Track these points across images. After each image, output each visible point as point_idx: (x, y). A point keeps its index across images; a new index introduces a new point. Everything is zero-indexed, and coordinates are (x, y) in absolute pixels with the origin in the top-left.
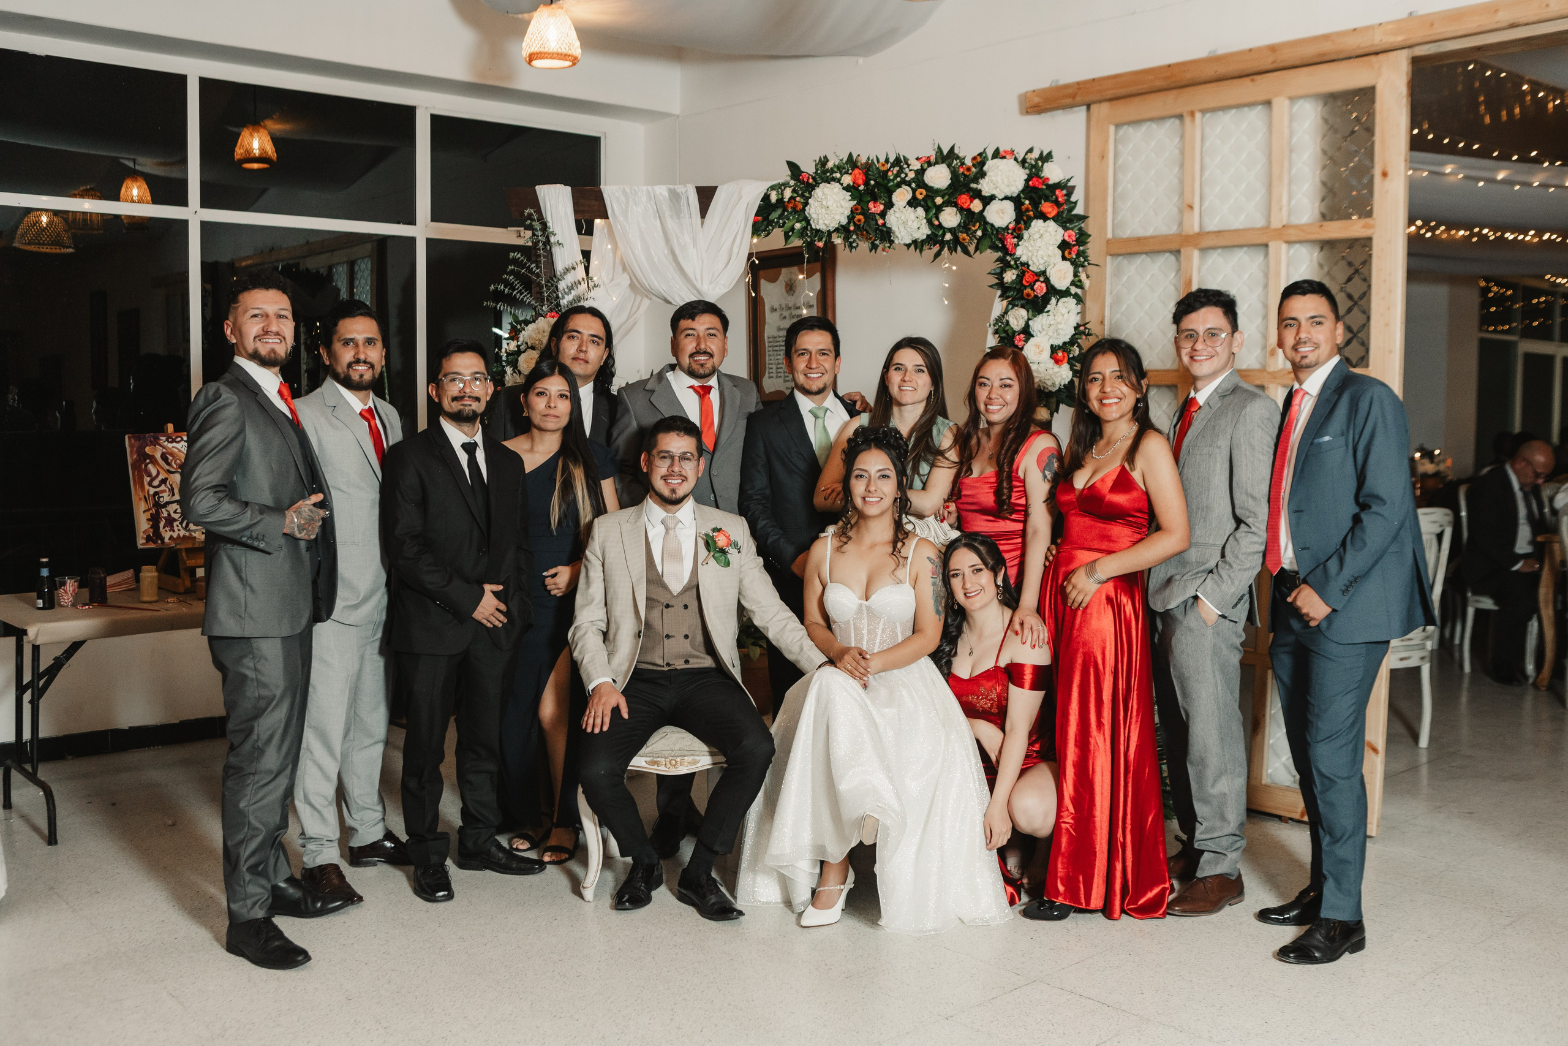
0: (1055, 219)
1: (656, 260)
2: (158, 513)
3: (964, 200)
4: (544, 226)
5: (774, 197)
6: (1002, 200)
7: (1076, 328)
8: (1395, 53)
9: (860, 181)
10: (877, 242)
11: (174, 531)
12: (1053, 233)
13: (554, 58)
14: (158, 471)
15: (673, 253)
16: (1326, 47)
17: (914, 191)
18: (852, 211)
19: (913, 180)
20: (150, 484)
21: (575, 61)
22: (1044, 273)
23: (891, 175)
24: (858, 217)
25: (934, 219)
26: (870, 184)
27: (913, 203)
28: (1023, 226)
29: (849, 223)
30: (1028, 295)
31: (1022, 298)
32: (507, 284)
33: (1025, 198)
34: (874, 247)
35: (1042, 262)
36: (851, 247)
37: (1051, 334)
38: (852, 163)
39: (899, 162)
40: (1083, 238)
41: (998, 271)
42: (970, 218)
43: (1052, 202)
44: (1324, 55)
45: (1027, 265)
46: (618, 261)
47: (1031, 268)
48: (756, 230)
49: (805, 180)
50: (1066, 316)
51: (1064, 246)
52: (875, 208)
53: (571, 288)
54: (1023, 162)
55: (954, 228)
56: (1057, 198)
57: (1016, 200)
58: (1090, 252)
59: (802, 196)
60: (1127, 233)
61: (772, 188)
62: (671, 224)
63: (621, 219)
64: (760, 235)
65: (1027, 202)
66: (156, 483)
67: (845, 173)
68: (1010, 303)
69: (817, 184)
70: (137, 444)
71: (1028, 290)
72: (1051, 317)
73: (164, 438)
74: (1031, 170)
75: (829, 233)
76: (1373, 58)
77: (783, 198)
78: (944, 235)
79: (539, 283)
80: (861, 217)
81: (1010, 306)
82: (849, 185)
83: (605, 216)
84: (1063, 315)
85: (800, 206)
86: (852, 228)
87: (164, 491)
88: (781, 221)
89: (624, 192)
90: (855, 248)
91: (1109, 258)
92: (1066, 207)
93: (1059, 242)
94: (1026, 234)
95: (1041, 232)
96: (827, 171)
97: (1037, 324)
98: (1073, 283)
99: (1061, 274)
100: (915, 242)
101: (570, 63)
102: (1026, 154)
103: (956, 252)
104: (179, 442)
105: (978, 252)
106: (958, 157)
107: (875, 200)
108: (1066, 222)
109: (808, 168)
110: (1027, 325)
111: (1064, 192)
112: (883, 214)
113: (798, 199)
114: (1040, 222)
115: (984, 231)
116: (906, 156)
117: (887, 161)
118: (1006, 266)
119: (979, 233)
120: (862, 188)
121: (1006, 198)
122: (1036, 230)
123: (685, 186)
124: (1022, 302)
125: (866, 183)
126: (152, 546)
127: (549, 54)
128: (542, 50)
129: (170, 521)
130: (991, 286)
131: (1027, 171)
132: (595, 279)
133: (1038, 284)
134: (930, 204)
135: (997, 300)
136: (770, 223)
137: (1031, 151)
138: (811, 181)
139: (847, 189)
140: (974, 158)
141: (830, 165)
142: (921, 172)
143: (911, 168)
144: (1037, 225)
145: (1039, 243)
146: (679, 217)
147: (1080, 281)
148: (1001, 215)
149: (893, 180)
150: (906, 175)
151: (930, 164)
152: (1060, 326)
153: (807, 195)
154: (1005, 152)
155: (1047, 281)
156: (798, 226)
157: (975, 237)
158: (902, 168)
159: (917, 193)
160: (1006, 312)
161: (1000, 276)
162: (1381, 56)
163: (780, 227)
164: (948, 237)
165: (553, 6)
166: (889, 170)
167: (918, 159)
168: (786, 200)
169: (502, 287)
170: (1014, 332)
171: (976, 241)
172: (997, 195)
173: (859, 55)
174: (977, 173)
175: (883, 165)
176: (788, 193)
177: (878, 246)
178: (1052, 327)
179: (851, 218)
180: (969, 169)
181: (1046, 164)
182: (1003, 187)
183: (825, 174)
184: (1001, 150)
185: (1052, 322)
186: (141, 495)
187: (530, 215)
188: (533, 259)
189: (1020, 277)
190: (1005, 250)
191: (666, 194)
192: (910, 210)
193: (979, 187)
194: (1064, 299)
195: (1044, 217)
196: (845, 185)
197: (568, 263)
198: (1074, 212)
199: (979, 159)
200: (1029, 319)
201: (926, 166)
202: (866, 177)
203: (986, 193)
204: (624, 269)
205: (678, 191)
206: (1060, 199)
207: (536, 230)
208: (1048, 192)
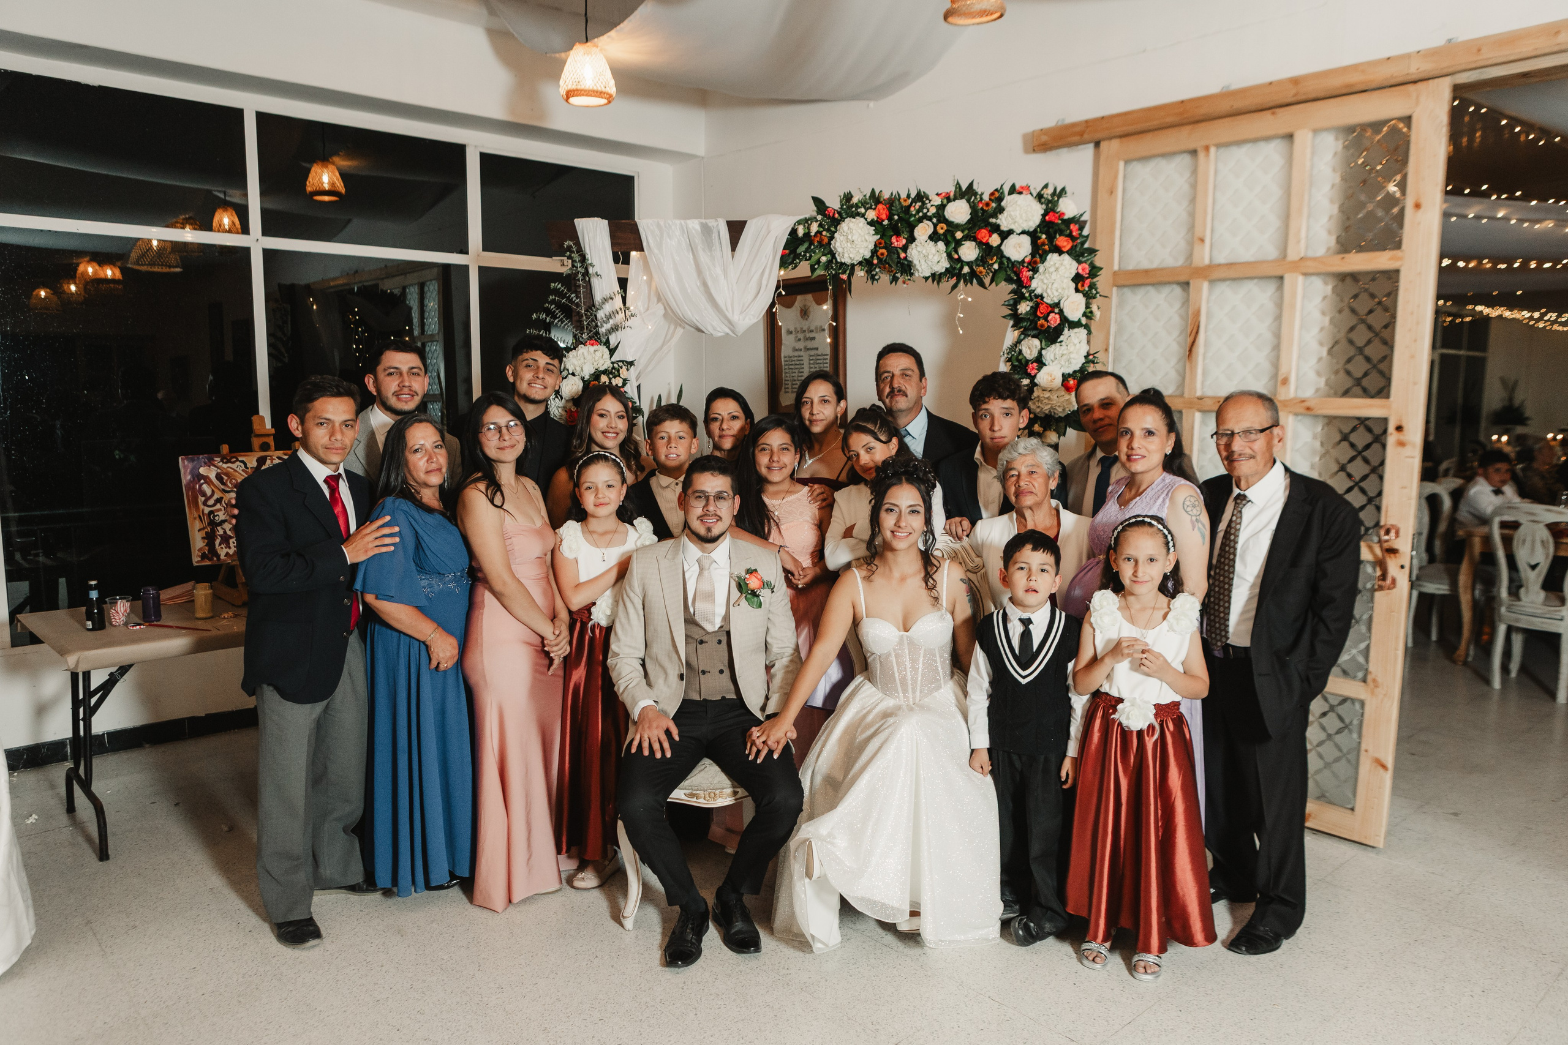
0: (1069, 253)
1: (689, 291)
2: (213, 531)
3: (983, 235)
4: (583, 258)
5: (801, 231)
6: (1019, 234)
7: (1086, 357)
8: (1436, 80)
9: (884, 217)
10: (898, 275)
11: (230, 548)
12: (1068, 267)
13: (591, 96)
14: (213, 491)
15: (705, 284)
16: (1355, 79)
17: (935, 226)
18: (875, 245)
19: (934, 215)
20: (205, 504)
21: (610, 99)
22: (1057, 304)
23: (913, 211)
24: (881, 251)
25: (953, 253)
26: (893, 219)
27: (934, 237)
28: (1038, 260)
29: (872, 257)
30: (1042, 326)
31: (1035, 328)
32: (548, 312)
33: (1041, 232)
34: (895, 279)
35: (1056, 294)
36: (873, 278)
37: (1063, 363)
38: (875, 199)
39: (921, 197)
40: (1094, 271)
41: (1011, 302)
42: (988, 252)
43: (1067, 236)
44: (1351, 85)
45: (1042, 297)
46: (652, 293)
47: (1045, 300)
48: (784, 263)
49: (831, 215)
50: (1078, 345)
51: (1077, 279)
52: (898, 242)
53: (609, 317)
54: (1040, 197)
55: (972, 262)
56: (1071, 232)
57: (1033, 235)
58: (1098, 285)
59: (828, 230)
60: (1131, 266)
61: (799, 222)
62: (704, 257)
63: (656, 251)
64: (788, 267)
65: (1044, 236)
66: (211, 502)
67: (868, 209)
68: (1022, 333)
69: (843, 219)
70: (190, 465)
71: (1042, 321)
72: (1064, 347)
73: (218, 459)
74: (1047, 205)
75: (853, 266)
76: (1411, 87)
77: (809, 233)
78: (961, 268)
79: (579, 313)
80: (884, 251)
81: (1023, 336)
82: (872, 220)
83: (641, 249)
84: (1075, 345)
85: (826, 240)
86: (875, 261)
87: (220, 510)
88: (808, 255)
89: (658, 225)
90: (877, 280)
91: (1115, 289)
92: (1079, 241)
93: (1073, 275)
94: (1041, 269)
95: (1057, 265)
96: (852, 206)
97: (1049, 354)
98: (1084, 315)
99: (1074, 307)
100: (933, 275)
101: (605, 101)
102: (1042, 189)
103: (972, 284)
104: (234, 463)
105: (994, 284)
106: (976, 194)
107: (898, 234)
108: (1079, 256)
109: (834, 203)
110: (1040, 354)
111: (1077, 226)
112: (905, 249)
113: (824, 233)
114: (1056, 255)
115: (1001, 264)
116: (927, 192)
117: (908, 196)
118: (1021, 298)
119: (996, 266)
120: (886, 222)
121: (1023, 232)
122: (1052, 263)
123: (717, 221)
124: (1034, 332)
125: (890, 218)
126: (208, 563)
127: (585, 91)
128: (579, 87)
129: (225, 539)
130: (1004, 317)
131: (1044, 206)
132: (632, 308)
133: (1052, 315)
134: (949, 238)
135: (1010, 329)
136: (797, 256)
137: (1046, 186)
138: (837, 216)
139: (871, 223)
140: (992, 194)
141: (855, 200)
142: (941, 207)
143: (932, 203)
144: (1053, 258)
145: (1054, 276)
146: (710, 249)
147: (1091, 312)
148: (1018, 249)
149: (915, 216)
150: (928, 211)
151: (949, 200)
152: (1072, 356)
153: (833, 229)
154: (1022, 188)
155: (1061, 312)
156: (824, 259)
157: (990, 269)
158: (924, 203)
159: (938, 228)
160: (1019, 342)
161: (1014, 306)
162: (1420, 85)
163: (806, 260)
164: (966, 270)
165: (588, 44)
166: (910, 205)
167: (937, 194)
168: (813, 234)
169: (544, 316)
170: (1027, 361)
171: (991, 274)
172: (1015, 229)
173: (870, 99)
174: (996, 208)
175: (905, 200)
176: (814, 228)
177: (898, 278)
178: (1064, 357)
179: (874, 252)
180: (987, 204)
181: (1061, 200)
182: (1021, 221)
183: (849, 209)
184: (1017, 187)
185: (1065, 352)
186: (196, 515)
187: (569, 248)
188: (573, 289)
189: (1035, 309)
190: (1020, 283)
191: (698, 227)
192: (932, 243)
193: (998, 221)
194: (1076, 330)
195: (1060, 251)
196: (869, 220)
197: (607, 293)
198: (1086, 246)
199: (997, 195)
200: (1042, 349)
201: (945, 201)
202: (890, 213)
203: (1004, 228)
204: (659, 300)
205: (710, 225)
206: (1074, 234)
207: (575, 261)
208: (1063, 227)
